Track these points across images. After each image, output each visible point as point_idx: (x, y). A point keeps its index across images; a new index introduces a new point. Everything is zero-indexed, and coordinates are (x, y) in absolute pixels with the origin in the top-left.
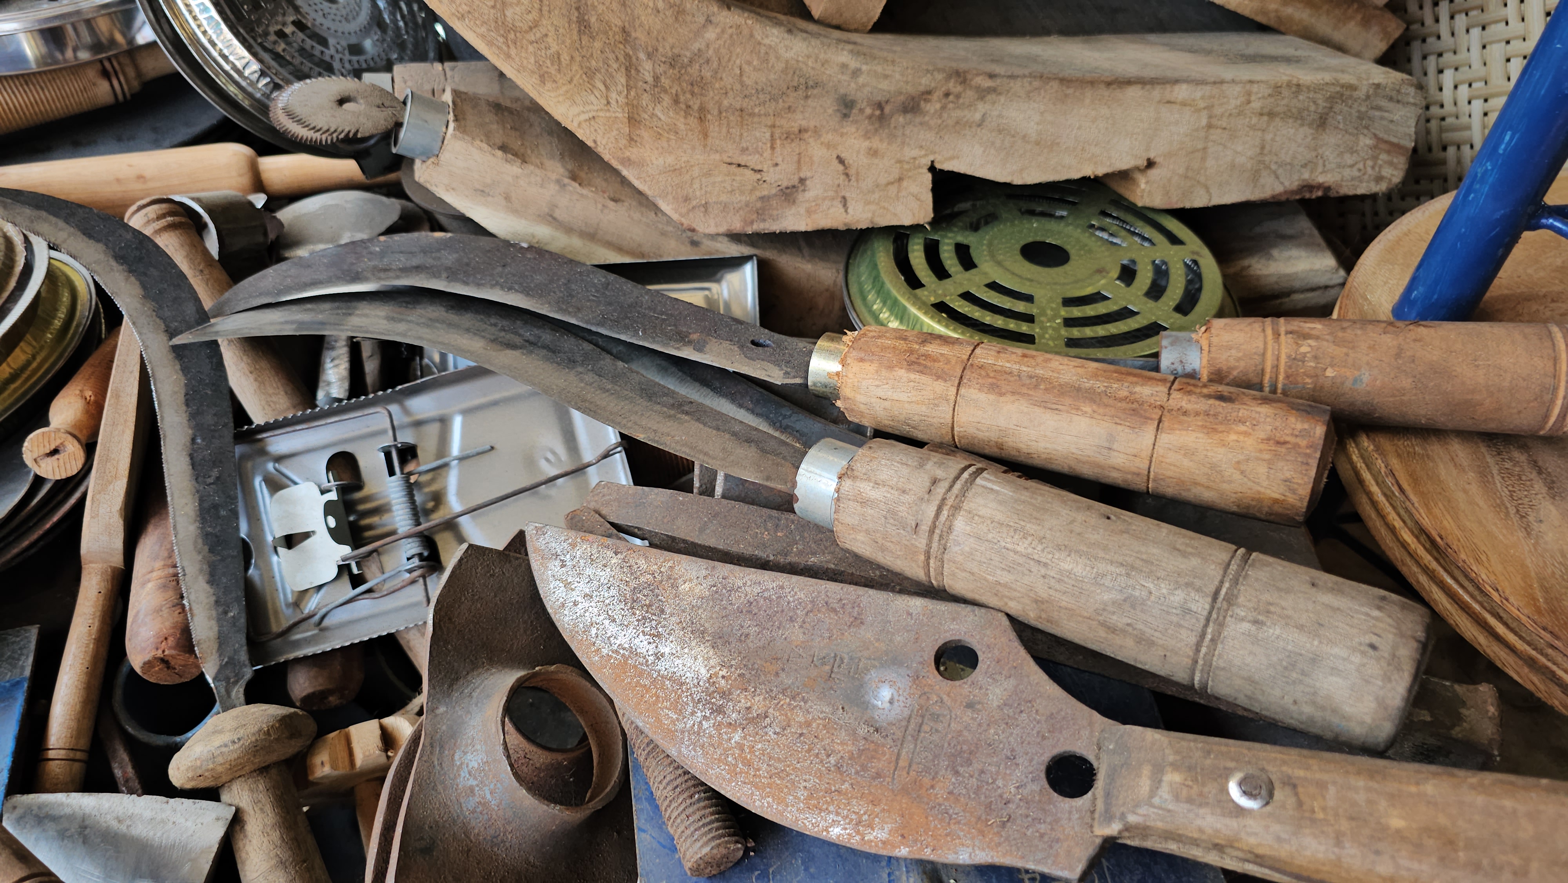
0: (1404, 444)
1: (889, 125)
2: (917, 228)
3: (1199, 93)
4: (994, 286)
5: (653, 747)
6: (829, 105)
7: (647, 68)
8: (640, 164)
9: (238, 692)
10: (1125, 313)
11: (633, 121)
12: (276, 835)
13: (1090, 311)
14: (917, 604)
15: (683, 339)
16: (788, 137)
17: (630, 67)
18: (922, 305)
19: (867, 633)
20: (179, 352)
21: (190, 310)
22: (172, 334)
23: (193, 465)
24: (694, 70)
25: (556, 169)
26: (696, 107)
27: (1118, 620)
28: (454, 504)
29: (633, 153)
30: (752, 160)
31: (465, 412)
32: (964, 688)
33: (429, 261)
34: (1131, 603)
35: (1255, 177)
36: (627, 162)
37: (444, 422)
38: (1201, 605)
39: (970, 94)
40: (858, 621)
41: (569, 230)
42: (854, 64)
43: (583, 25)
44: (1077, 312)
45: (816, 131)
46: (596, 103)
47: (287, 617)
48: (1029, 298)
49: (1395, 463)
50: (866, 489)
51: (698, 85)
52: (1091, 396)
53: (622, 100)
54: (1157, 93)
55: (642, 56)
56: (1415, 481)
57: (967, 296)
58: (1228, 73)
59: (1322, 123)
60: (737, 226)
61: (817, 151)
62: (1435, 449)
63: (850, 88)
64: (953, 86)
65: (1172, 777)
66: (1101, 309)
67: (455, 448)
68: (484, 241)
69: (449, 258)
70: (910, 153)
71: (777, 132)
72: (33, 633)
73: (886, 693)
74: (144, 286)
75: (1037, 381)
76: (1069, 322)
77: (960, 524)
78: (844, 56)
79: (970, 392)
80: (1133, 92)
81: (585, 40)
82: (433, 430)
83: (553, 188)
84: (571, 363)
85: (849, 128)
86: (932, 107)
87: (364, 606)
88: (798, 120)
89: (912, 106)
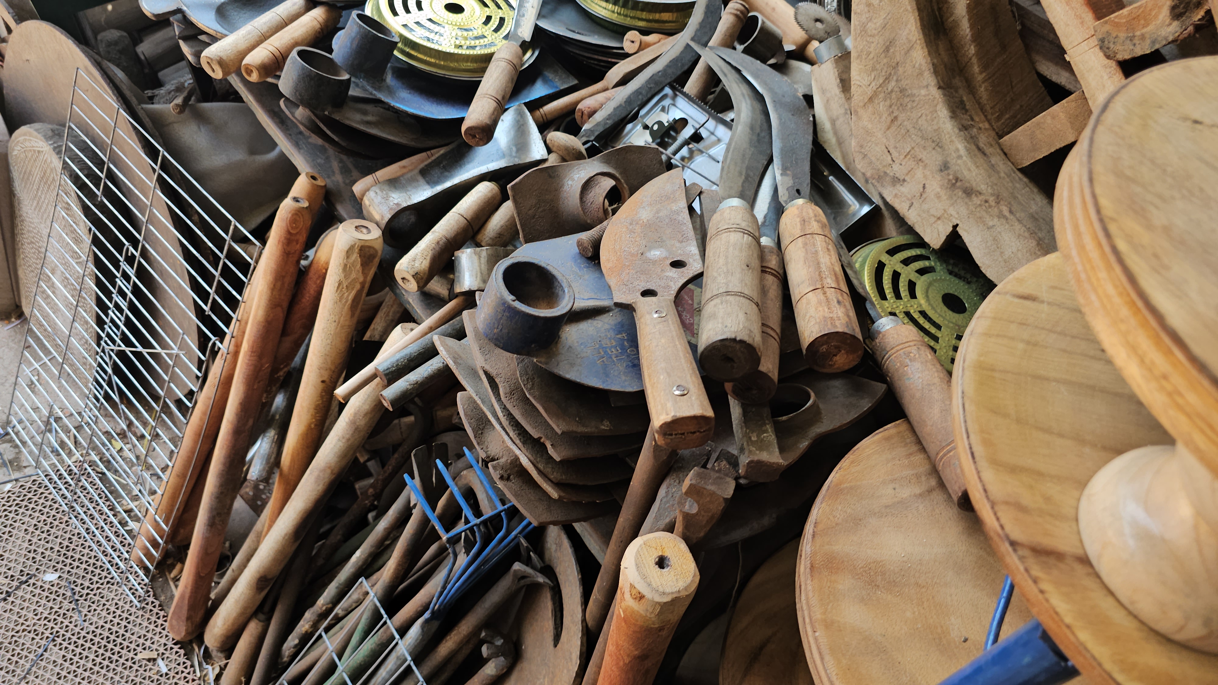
1: (953, 191)
4: (912, 283)
6: (939, 160)
7: (892, 85)
9: (583, 139)
10: (932, 336)
11: (871, 99)
15: (785, 169)
16: (915, 157)
17: (887, 79)
18: (877, 257)
19: (678, 244)
21: (705, 39)
22: (693, 39)
23: (651, 78)
24: (907, 100)
26: (895, 115)
29: (861, 111)
30: (895, 154)
32: (668, 270)
33: (780, 95)
36: (856, 113)
39: (996, 211)
40: (682, 242)
42: (963, 152)
43: (887, 49)
45: (925, 166)
46: (866, 81)
48: (913, 297)
51: (903, 107)
52: (817, 268)
53: (875, 88)
55: (895, 78)
57: (896, 273)
61: (919, 173)
63: (952, 161)
64: (991, 199)
69: (787, 100)
70: (952, 211)
71: (913, 152)
72: (575, 82)
73: (657, 254)
74: (703, 20)
75: (815, 253)
77: (724, 236)
79: (800, 240)
81: (883, 55)
85: (938, 177)
86: (977, 200)
88: (923, 155)
89: (969, 192)
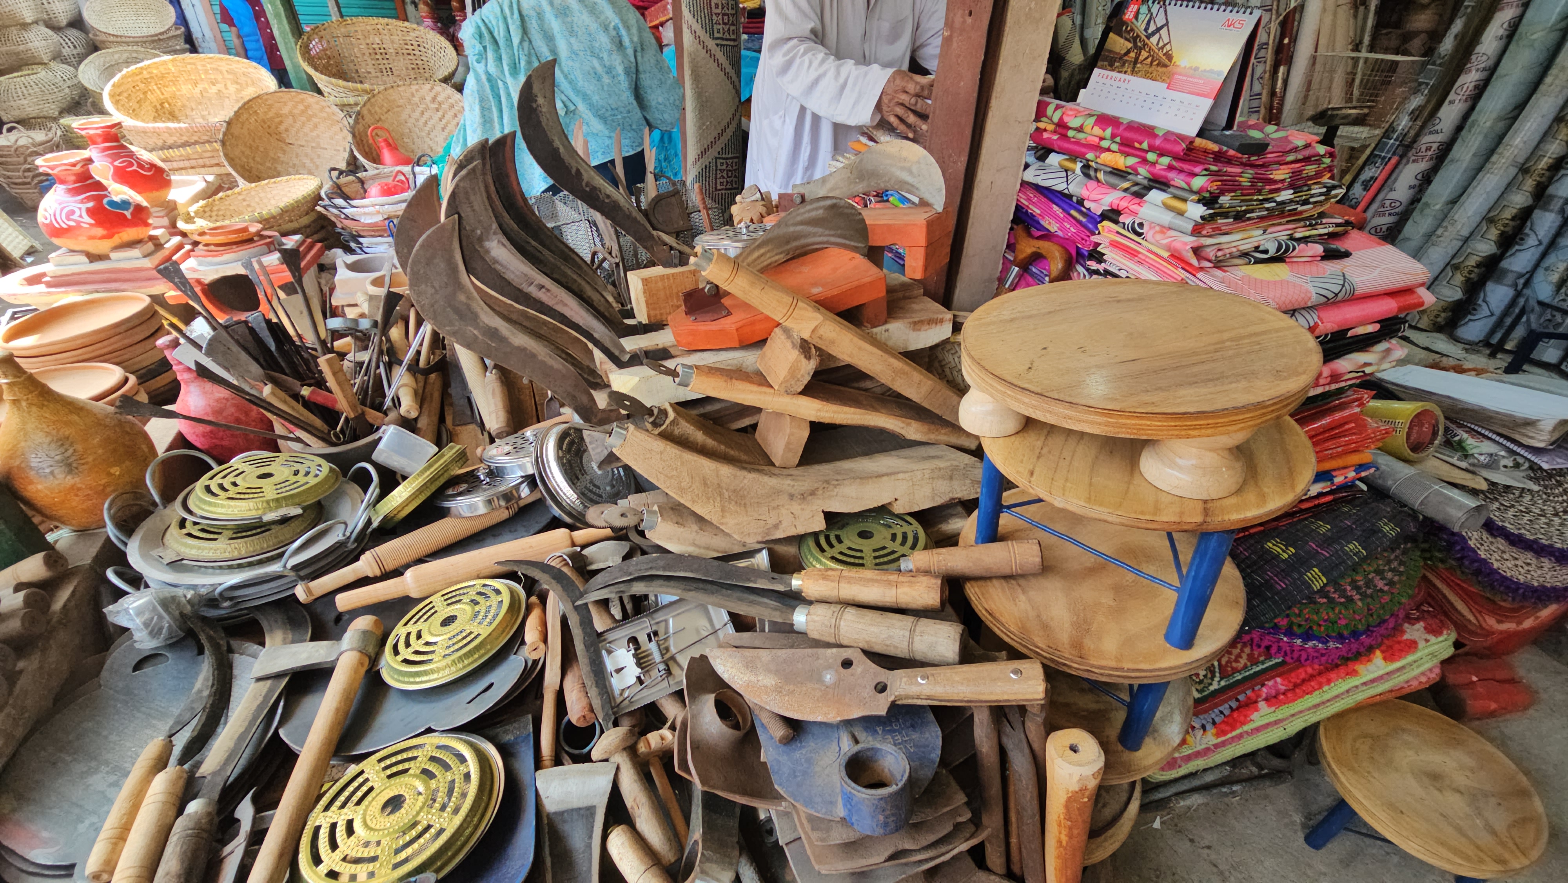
0: (980, 583)
1: (806, 501)
2: (821, 531)
3: (907, 475)
4: (850, 548)
5: (761, 708)
6: (786, 497)
7: (726, 495)
8: (726, 524)
9: (611, 724)
10: (893, 552)
11: (723, 511)
12: (632, 771)
13: (881, 553)
14: (834, 650)
15: (749, 580)
16: (774, 508)
17: (721, 495)
18: (826, 558)
19: (821, 661)
20: (576, 608)
21: (578, 593)
24: (741, 493)
25: (695, 527)
26: (743, 504)
27: (888, 642)
28: (673, 650)
29: (724, 521)
30: (763, 517)
31: (673, 617)
32: (850, 670)
33: (654, 565)
34: (890, 637)
35: (933, 498)
36: (722, 524)
37: (666, 621)
38: (907, 634)
39: (831, 487)
40: (818, 658)
41: (699, 547)
42: (792, 483)
43: (705, 484)
44: (877, 554)
45: (783, 506)
46: (711, 507)
47: (619, 700)
48: (861, 551)
49: (977, 590)
50: (815, 618)
51: (743, 497)
52: (877, 581)
53: (719, 506)
54: (893, 477)
55: (725, 492)
56: (983, 594)
57: (841, 553)
58: (915, 466)
59: (951, 478)
60: (760, 539)
61: (783, 511)
62: (989, 583)
63: (792, 491)
64: (825, 485)
65: (904, 680)
66: (885, 551)
67: (671, 631)
68: (670, 555)
69: (661, 563)
70: (815, 508)
71: (770, 508)
72: (530, 717)
73: (828, 677)
75: (861, 579)
76: (876, 558)
77: (842, 623)
78: (789, 482)
79: (842, 585)
80: (885, 478)
81: (706, 489)
82: (663, 624)
83: (694, 534)
84: (713, 593)
85: (794, 503)
86: (820, 492)
87: (645, 693)
88: (777, 503)
89: (813, 493)
